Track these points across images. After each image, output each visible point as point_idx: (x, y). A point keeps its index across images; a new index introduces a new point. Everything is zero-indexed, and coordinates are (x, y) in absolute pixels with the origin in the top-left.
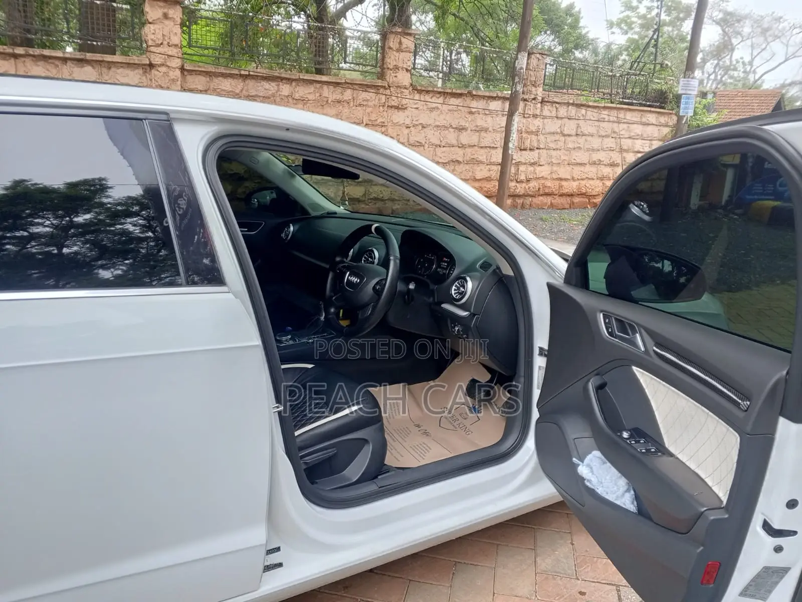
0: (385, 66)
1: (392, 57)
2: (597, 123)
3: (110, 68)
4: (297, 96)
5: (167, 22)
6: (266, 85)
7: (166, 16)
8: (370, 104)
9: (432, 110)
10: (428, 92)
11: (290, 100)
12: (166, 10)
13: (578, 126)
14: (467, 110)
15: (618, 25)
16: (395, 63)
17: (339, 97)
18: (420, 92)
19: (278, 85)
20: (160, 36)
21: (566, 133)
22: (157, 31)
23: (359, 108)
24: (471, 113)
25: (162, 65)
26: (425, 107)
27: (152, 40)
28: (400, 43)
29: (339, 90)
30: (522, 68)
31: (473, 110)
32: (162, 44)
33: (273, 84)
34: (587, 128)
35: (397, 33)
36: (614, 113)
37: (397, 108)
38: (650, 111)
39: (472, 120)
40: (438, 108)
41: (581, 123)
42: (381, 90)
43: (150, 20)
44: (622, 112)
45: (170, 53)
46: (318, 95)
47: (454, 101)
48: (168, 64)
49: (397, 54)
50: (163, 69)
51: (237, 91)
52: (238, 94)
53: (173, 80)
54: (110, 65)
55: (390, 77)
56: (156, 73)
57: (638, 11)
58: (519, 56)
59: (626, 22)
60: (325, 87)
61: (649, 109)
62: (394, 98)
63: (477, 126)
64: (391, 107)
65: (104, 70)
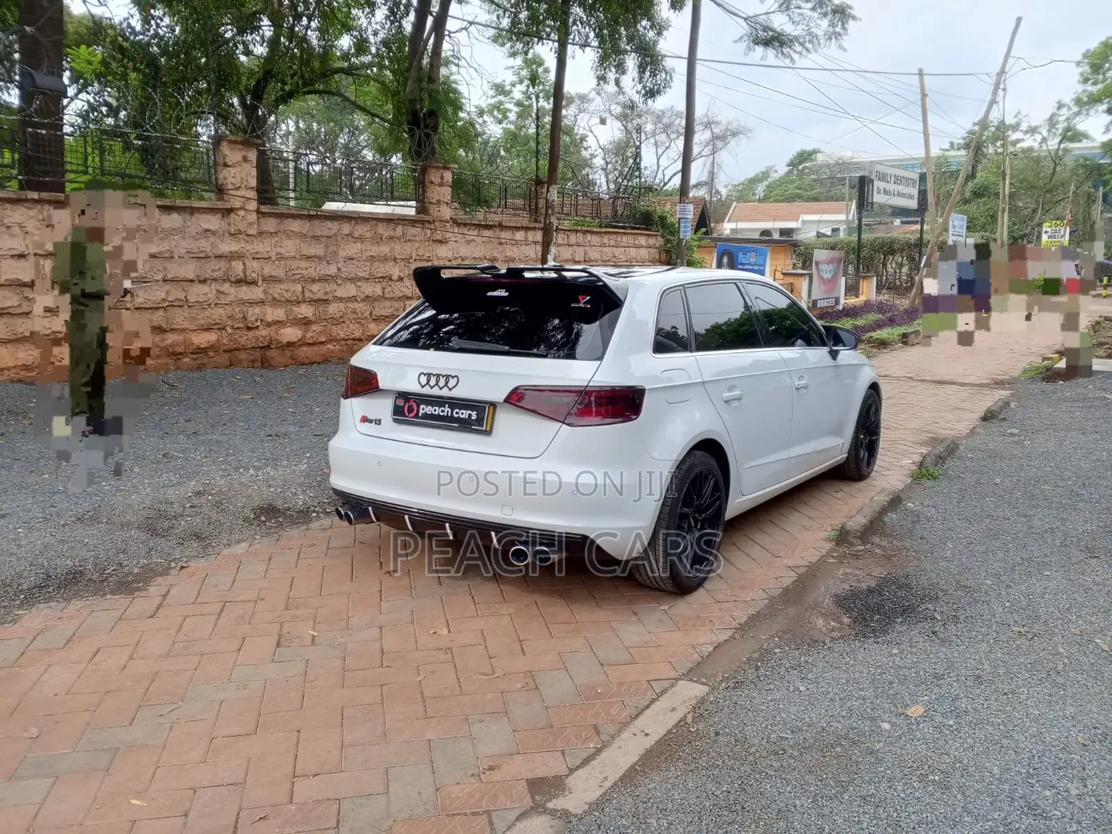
0: (426, 200)
1: (436, 192)
2: (600, 249)
3: (192, 214)
4: (356, 234)
5: (245, 165)
6: (329, 224)
7: (245, 159)
8: (417, 238)
9: (469, 242)
10: (465, 225)
11: (350, 239)
12: (245, 153)
13: (586, 253)
14: (497, 241)
15: (491, 112)
16: (438, 198)
17: (392, 233)
18: (459, 225)
19: (340, 224)
20: (239, 180)
21: (577, 259)
22: (237, 175)
23: (409, 244)
24: (501, 244)
25: (241, 208)
26: (463, 240)
27: (232, 183)
28: (442, 177)
29: (392, 226)
30: (554, 201)
31: (503, 241)
32: (240, 187)
33: (336, 223)
34: (593, 254)
35: (438, 168)
36: (614, 237)
37: (440, 242)
38: (641, 234)
39: (502, 251)
40: (474, 240)
41: (587, 248)
42: (427, 225)
43: (230, 164)
44: (619, 236)
45: (248, 196)
46: (373, 232)
47: (487, 233)
48: (247, 207)
49: (439, 189)
50: (242, 213)
51: (305, 232)
52: (305, 235)
53: (251, 224)
54: (192, 211)
55: (433, 210)
56: (236, 217)
57: (511, 96)
58: (551, 189)
59: (499, 110)
60: (380, 224)
61: (640, 232)
62: (439, 232)
63: (506, 257)
64: (435, 241)
65: (188, 216)
